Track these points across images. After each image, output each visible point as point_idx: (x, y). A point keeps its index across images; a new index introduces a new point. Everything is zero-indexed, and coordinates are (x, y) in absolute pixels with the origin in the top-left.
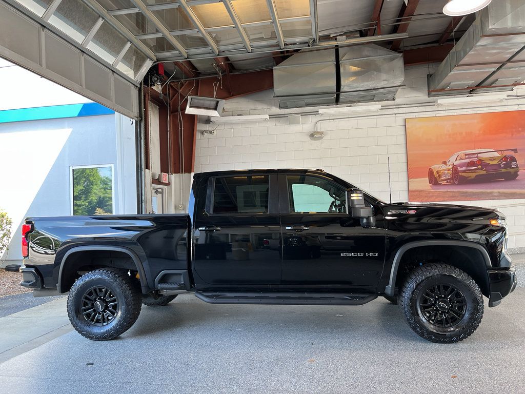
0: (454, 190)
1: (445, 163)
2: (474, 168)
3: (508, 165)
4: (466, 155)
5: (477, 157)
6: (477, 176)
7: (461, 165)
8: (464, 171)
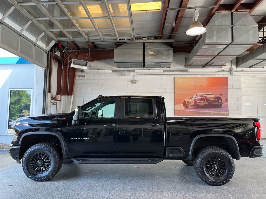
0: (195, 111)
1: (191, 98)
2: (203, 101)
3: (218, 101)
4: (200, 95)
5: (205, 96)
6: (204, 105)
7: (198, 100)
8: (199, 102)
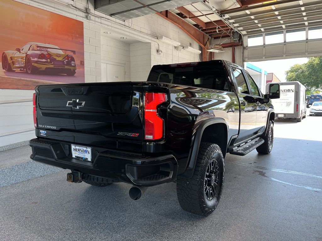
0: (28, 79)
1: (18, 50)
2: (44, 60)
3: (69, 64)
4: (38, 47)
5: (47, 51)
6: (46, 68)
7: (34, 56)
8: (36, 62)
